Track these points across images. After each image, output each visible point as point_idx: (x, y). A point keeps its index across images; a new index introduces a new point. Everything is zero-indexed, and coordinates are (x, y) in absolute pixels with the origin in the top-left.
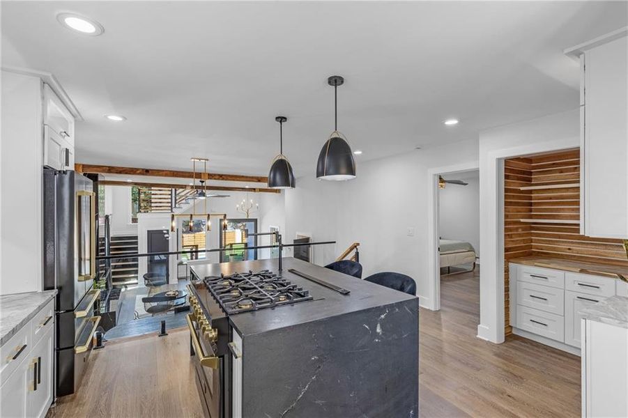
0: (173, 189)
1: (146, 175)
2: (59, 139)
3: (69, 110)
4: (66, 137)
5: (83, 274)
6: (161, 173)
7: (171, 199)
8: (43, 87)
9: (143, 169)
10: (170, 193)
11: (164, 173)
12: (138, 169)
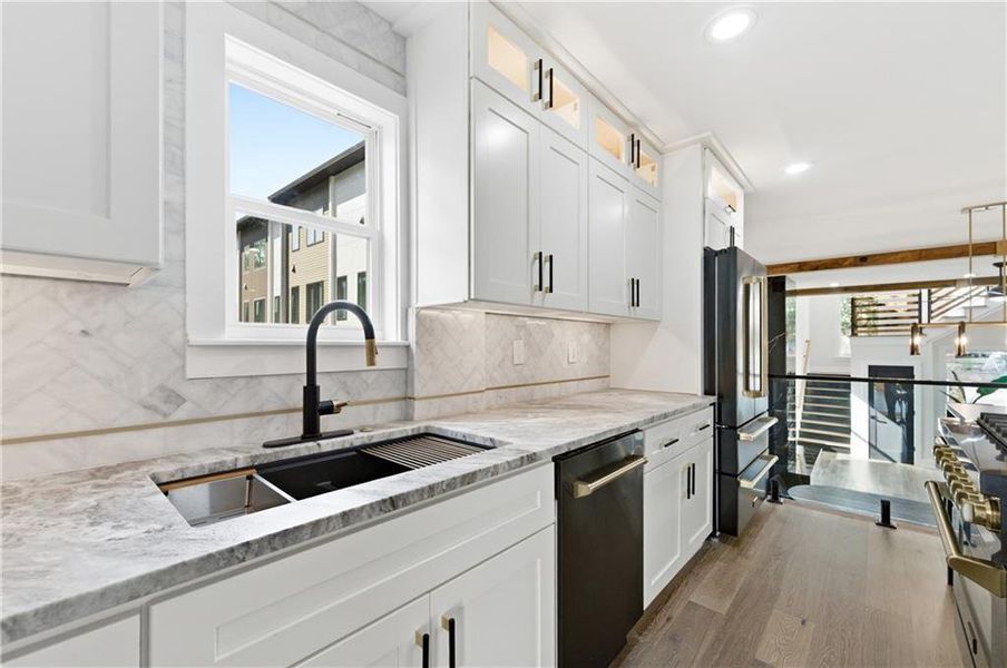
0: (925, 292)
1: (862, 265)
2: (723, 216)
3: (735, 179)
4: (733, 213)
5: (751, 388)
6: (892, 258)
7: (920, 310)
8: (703, 154)
9: (856, 257)
10: (916, 299)
11: (900, 256)
12: (845, 259)
